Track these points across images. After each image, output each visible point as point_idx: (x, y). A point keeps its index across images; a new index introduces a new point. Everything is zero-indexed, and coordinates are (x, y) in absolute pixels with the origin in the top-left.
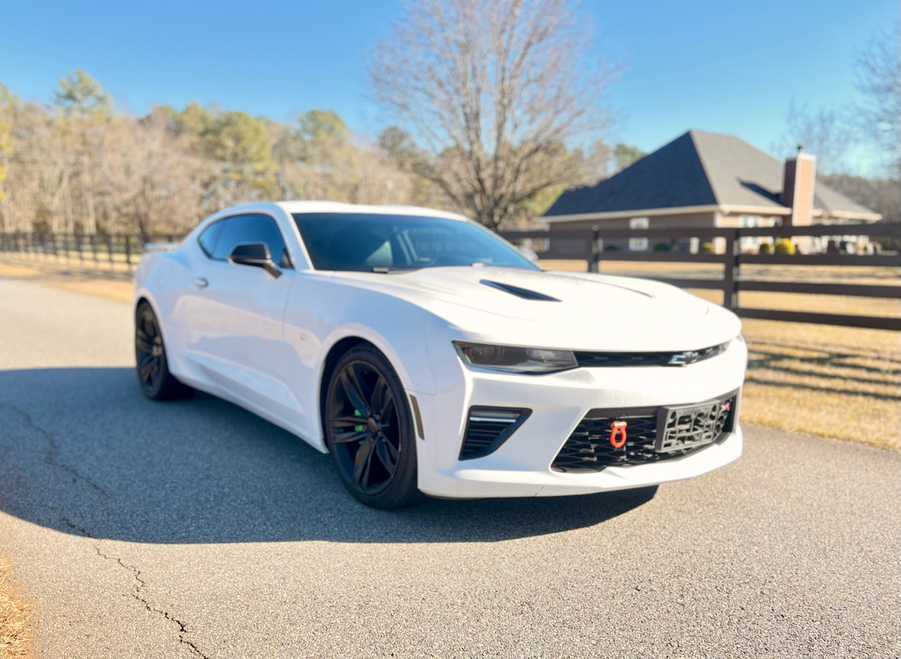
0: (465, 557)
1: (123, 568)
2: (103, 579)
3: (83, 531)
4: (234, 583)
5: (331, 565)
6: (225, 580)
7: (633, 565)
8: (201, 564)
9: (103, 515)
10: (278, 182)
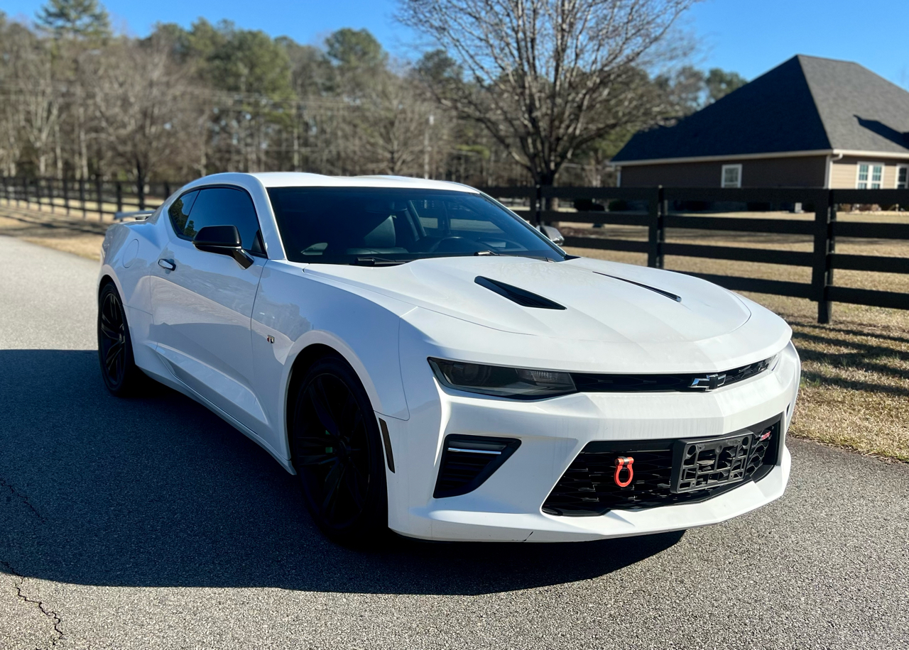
0: (437, 613)
1: (42, 614)
2: (18, 628)
3: (7, 564)
4: (164, 637)
5: (278, 619)
6: (154, 634)
7: (633, 631)
8: (131, 613)
9: (33, 546)
10: (300, 116)
